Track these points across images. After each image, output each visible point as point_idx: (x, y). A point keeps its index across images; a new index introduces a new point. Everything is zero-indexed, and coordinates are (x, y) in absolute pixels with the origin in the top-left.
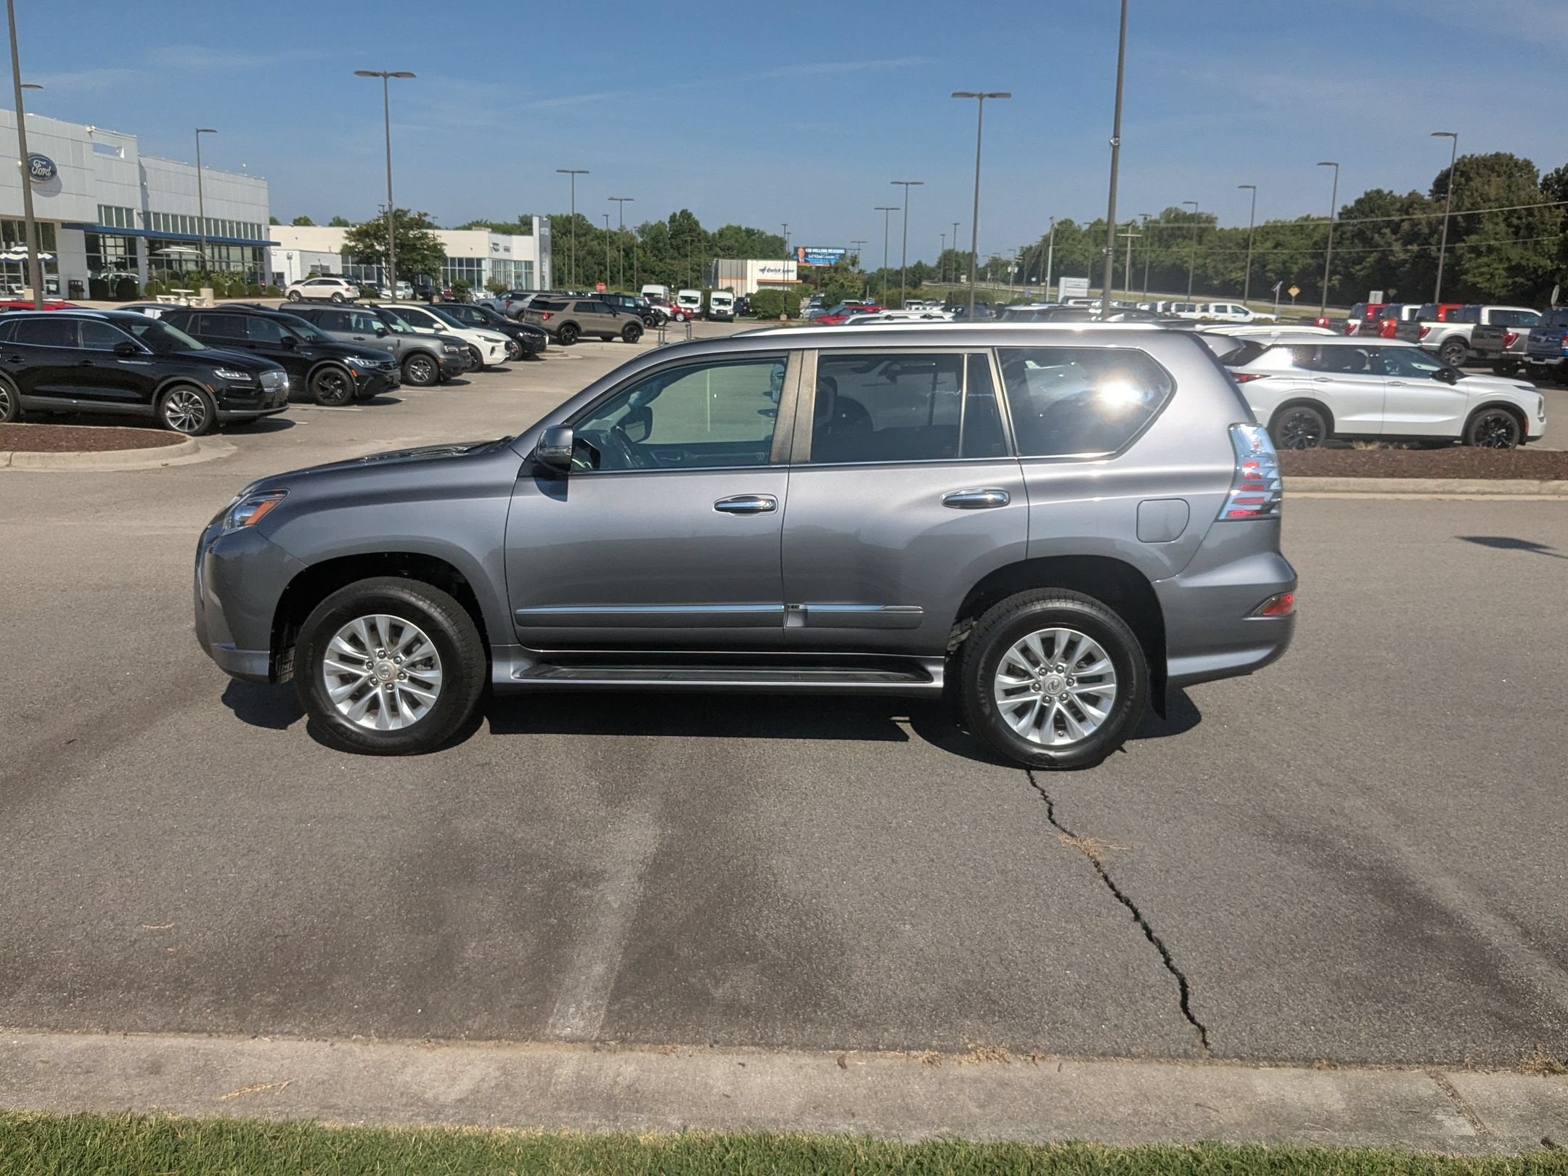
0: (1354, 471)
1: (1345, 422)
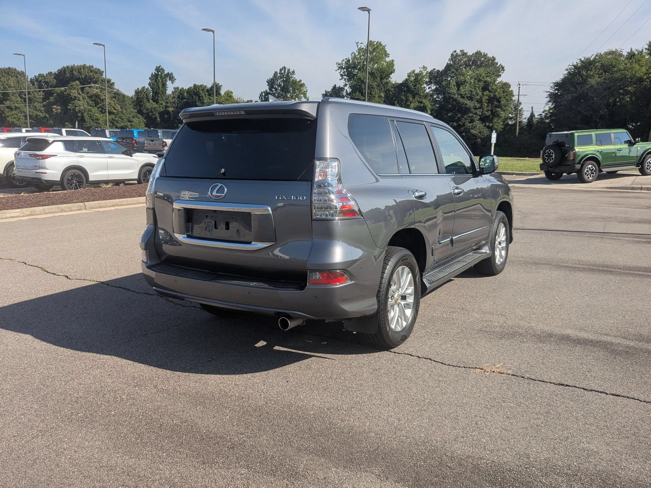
0: (124, 195)
1: (93, 176)
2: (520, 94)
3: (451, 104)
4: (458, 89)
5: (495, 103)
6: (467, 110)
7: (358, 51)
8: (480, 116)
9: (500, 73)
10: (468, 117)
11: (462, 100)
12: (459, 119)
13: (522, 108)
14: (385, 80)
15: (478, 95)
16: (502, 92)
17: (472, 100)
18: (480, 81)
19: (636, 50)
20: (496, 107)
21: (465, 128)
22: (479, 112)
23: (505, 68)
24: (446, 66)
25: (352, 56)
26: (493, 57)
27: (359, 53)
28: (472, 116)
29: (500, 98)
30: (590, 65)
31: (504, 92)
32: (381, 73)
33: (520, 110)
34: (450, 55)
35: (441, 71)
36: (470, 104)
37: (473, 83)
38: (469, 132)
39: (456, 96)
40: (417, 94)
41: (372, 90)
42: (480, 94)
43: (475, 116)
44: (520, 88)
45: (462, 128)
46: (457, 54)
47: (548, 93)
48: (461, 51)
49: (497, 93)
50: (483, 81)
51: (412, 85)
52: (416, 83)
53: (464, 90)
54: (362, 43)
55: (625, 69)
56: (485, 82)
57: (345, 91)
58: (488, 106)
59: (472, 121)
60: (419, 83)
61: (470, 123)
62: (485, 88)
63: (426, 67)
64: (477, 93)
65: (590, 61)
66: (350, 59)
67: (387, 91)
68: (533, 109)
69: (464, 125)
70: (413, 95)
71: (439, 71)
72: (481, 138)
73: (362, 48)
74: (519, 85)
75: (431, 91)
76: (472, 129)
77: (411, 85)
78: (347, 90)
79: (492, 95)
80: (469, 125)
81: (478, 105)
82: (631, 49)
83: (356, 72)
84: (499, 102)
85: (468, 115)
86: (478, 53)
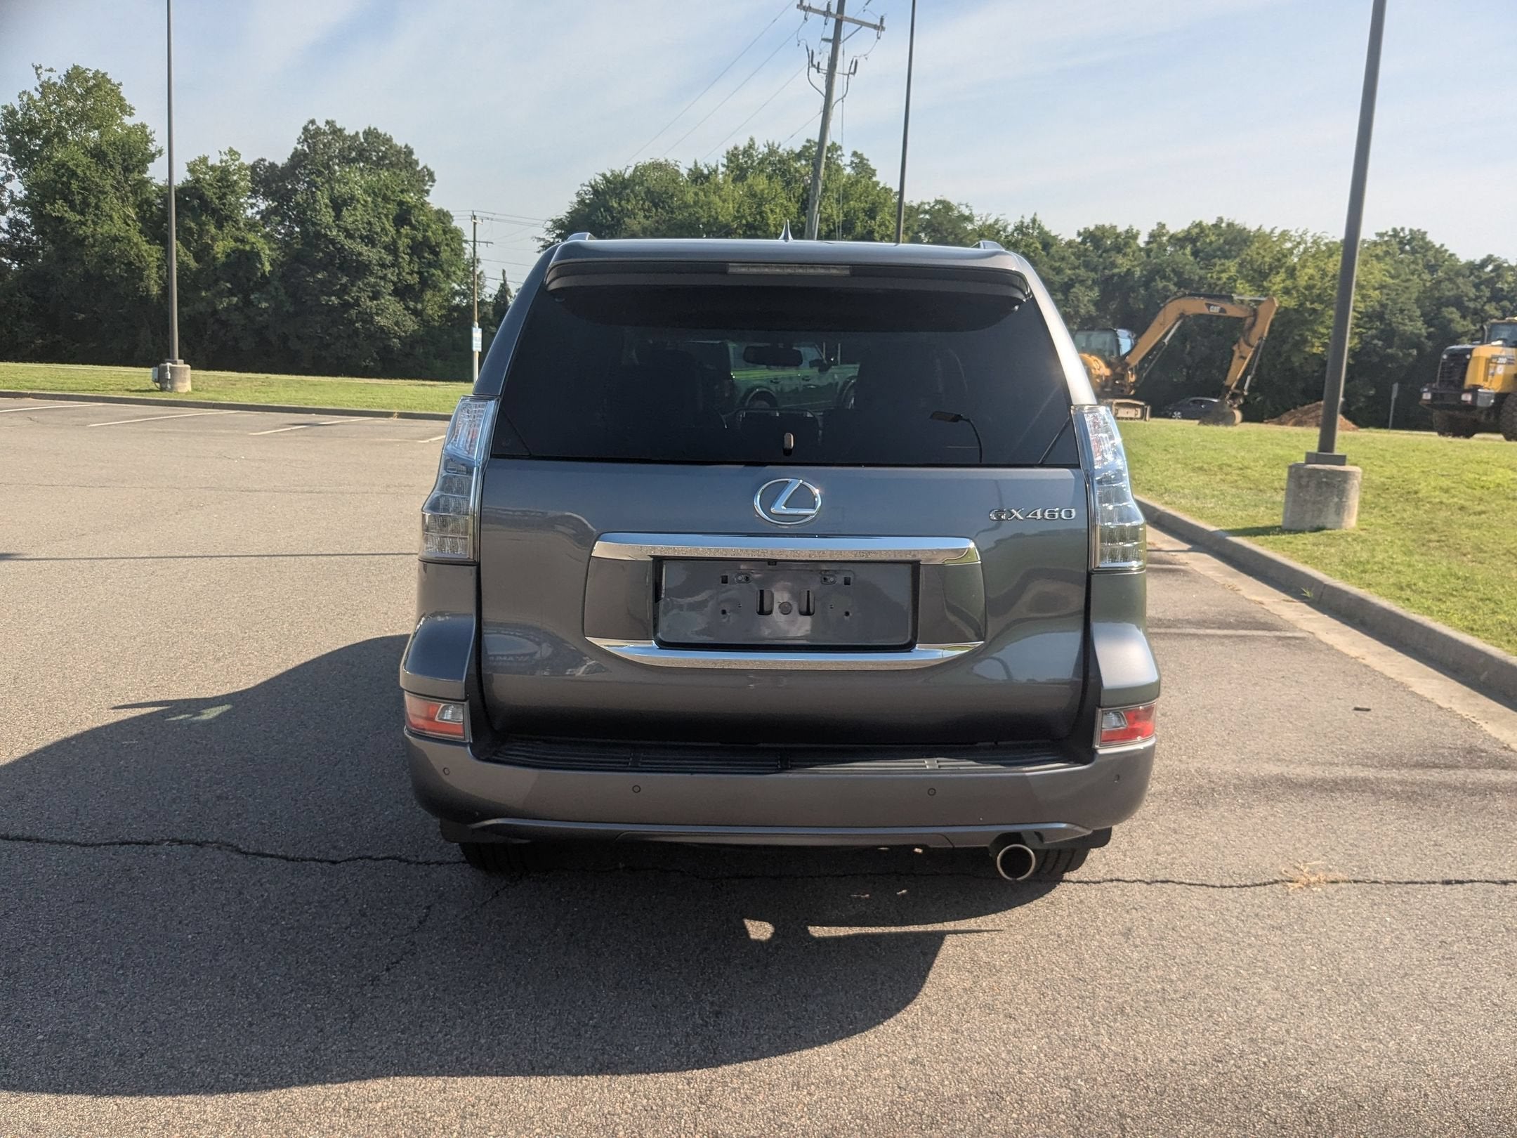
2: (477, 239)
3: (322, 251)
4: (338, 216)
5: (426, 255)
6: (360, 269)
7: (40, 90)
8: (394, 284)
9: (425, 185)
10: (365, 285)
11: (348, 243)
12: (344, 290)
13: (481, 273)
14: (136, 175)
15: (386, 235)
16: (440, 232)
17: (374, 246)
18: (386, 199)
19: (706, 166)
20: (430, 265)
21: (360, 312)
22: (392, 274)
23: (436, 177)
24: (292, 156)
25: (22, 100)
26: (406, 146)
27: (44, 95)
28: (376, 284)
29: (438, 245)
30: (625, 188)
31: (445, 232)
32: (124, 154)
33: (479, 277)
34: (302, 130)
35: (280, 165)
36: (370, 254)
37: (370, 205)
38: (372, 321)
39: (334, 233)
40: (228, 218)
41: (101, 197)
42: (392, 231)
43: (383, 284)
44: (477, 226)
45: (353, 312)
46: (318, 128)
47: (542, 243)
48: (327, 122)
49: (430, 234)
50: (394, 201)
51: (215, 194)
52: (223, 190)
53: (351, 219)
54: (51, 70)
55: (696, 203)
56: (401, 203)
57: (7, 194)
58: (410, 263)
59: (375, 296)
60: (233, 192)
61: (372, 299)
62: (402, 219)
63: (236, 153)
64: (383, 229)
65: (624, 178)
66: (17, 108)
67: (143, 206)
68: (507, 275)
69: (357, 302)
70: (217, 222)
71: (277, 167)
72: (400, 338)
73: (51, 82)
74: (475, 217)
75: (258, 213)
76: (377, 314)
77: (210, 193)
78: (12, 192)
79: (420, 236)
80: (369, 303)
81: (389, 259)
82: (696, 163)
83: (37, 145)
84: (436, 254)
85: (366, 281)
86: (371, 134)
